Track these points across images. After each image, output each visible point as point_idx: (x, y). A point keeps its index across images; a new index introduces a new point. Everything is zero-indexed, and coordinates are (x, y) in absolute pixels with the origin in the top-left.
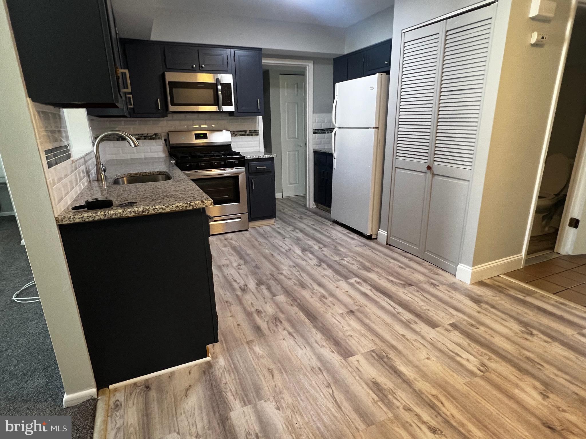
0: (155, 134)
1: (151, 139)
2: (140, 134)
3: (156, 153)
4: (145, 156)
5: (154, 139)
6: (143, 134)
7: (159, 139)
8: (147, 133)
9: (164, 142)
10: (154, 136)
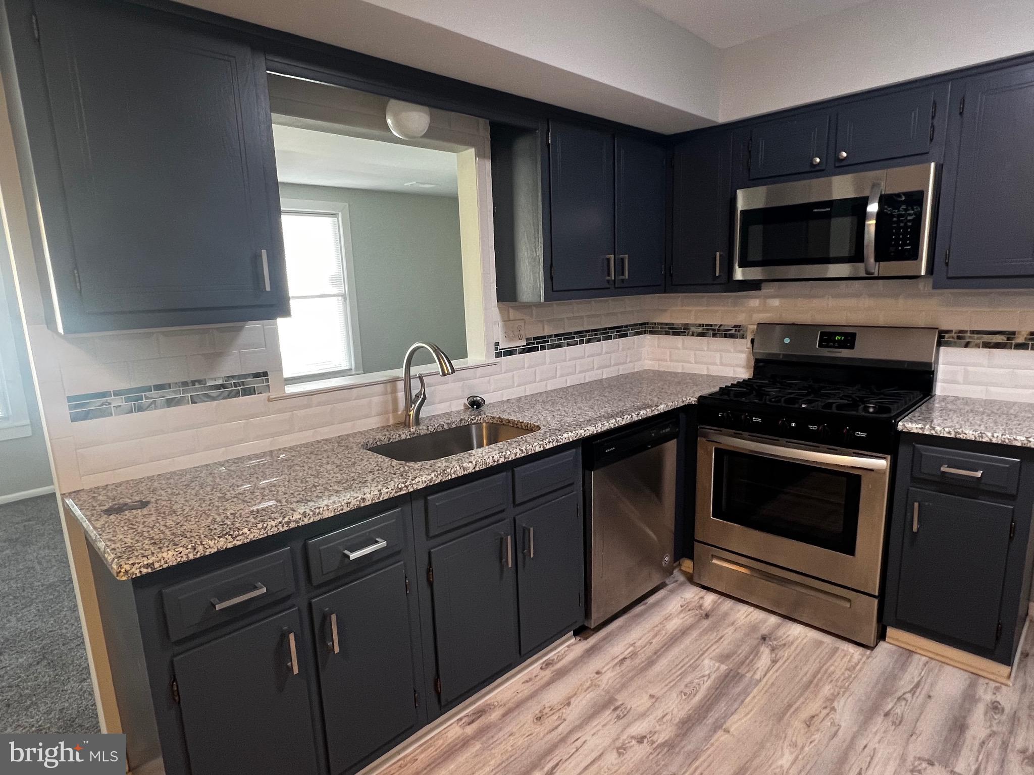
0: (736, 326)
1: (726, 336)
2: (707, 325)
3: (705, 367)
4: (683, 369)
5: (732, 336)
6: (711, 326)
7: (743, 337)
8: (720, 323)
9: (749, 345)
10: (733, 332)
